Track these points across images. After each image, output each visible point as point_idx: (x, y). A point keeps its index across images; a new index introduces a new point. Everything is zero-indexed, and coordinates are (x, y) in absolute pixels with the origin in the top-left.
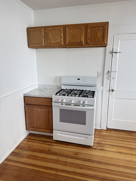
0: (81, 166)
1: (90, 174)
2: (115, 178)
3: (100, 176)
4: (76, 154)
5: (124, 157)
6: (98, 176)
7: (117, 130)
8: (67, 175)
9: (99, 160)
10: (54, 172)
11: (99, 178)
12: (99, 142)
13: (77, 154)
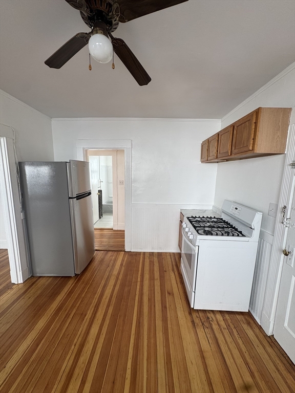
0: (153, 300)
1: (143, 309)
2: (143, 337)
3: (143, 320)
4: (169, 293)
5: (194, 362)
6: (143, 317)
7: (290, 363)
8: (138, 290)
9: (169, 319)
10: (139, 280)
11: (140, 318)
12: (211, 319)
13: (171, 294)
